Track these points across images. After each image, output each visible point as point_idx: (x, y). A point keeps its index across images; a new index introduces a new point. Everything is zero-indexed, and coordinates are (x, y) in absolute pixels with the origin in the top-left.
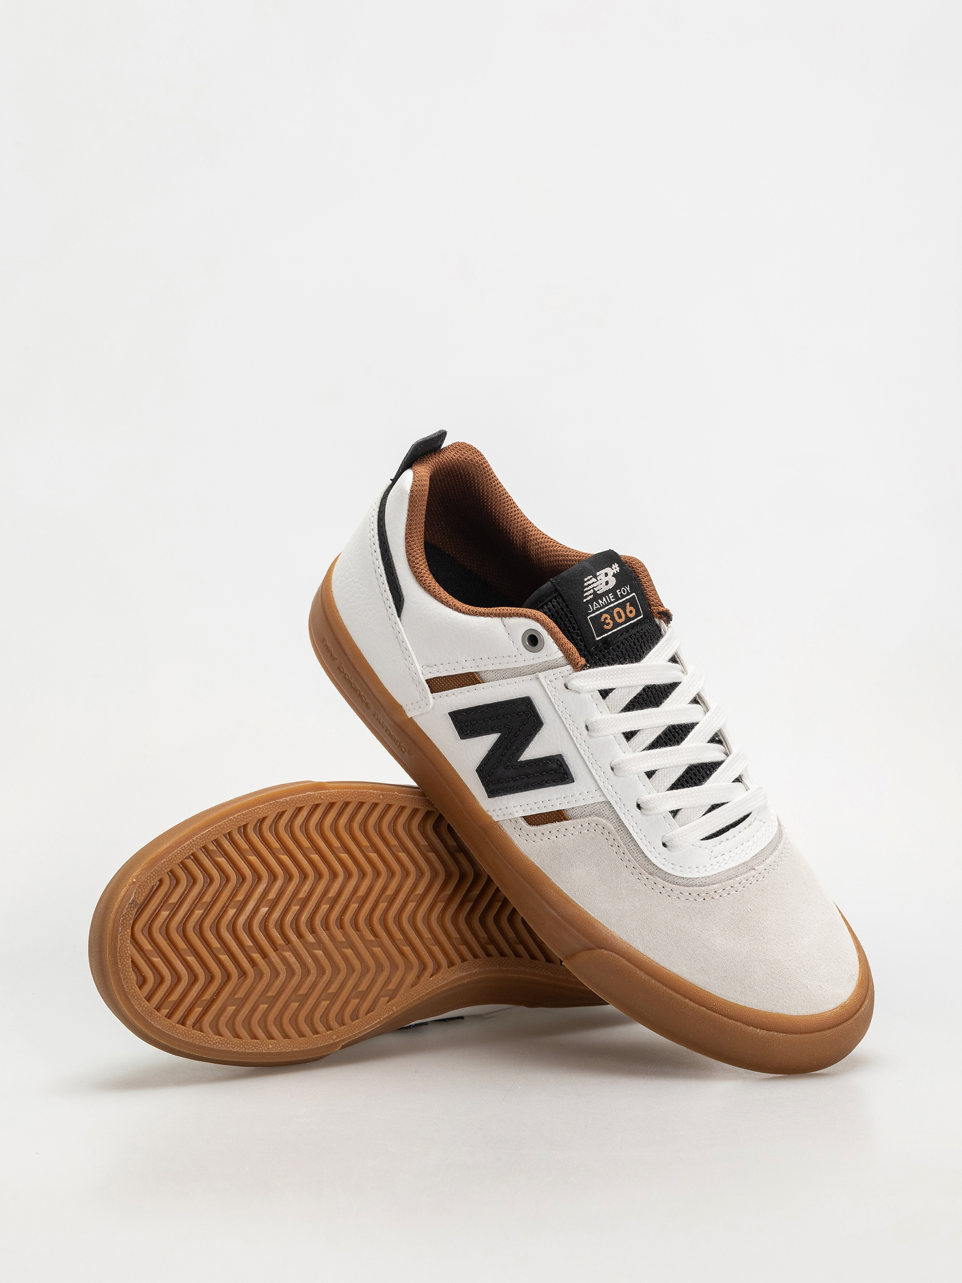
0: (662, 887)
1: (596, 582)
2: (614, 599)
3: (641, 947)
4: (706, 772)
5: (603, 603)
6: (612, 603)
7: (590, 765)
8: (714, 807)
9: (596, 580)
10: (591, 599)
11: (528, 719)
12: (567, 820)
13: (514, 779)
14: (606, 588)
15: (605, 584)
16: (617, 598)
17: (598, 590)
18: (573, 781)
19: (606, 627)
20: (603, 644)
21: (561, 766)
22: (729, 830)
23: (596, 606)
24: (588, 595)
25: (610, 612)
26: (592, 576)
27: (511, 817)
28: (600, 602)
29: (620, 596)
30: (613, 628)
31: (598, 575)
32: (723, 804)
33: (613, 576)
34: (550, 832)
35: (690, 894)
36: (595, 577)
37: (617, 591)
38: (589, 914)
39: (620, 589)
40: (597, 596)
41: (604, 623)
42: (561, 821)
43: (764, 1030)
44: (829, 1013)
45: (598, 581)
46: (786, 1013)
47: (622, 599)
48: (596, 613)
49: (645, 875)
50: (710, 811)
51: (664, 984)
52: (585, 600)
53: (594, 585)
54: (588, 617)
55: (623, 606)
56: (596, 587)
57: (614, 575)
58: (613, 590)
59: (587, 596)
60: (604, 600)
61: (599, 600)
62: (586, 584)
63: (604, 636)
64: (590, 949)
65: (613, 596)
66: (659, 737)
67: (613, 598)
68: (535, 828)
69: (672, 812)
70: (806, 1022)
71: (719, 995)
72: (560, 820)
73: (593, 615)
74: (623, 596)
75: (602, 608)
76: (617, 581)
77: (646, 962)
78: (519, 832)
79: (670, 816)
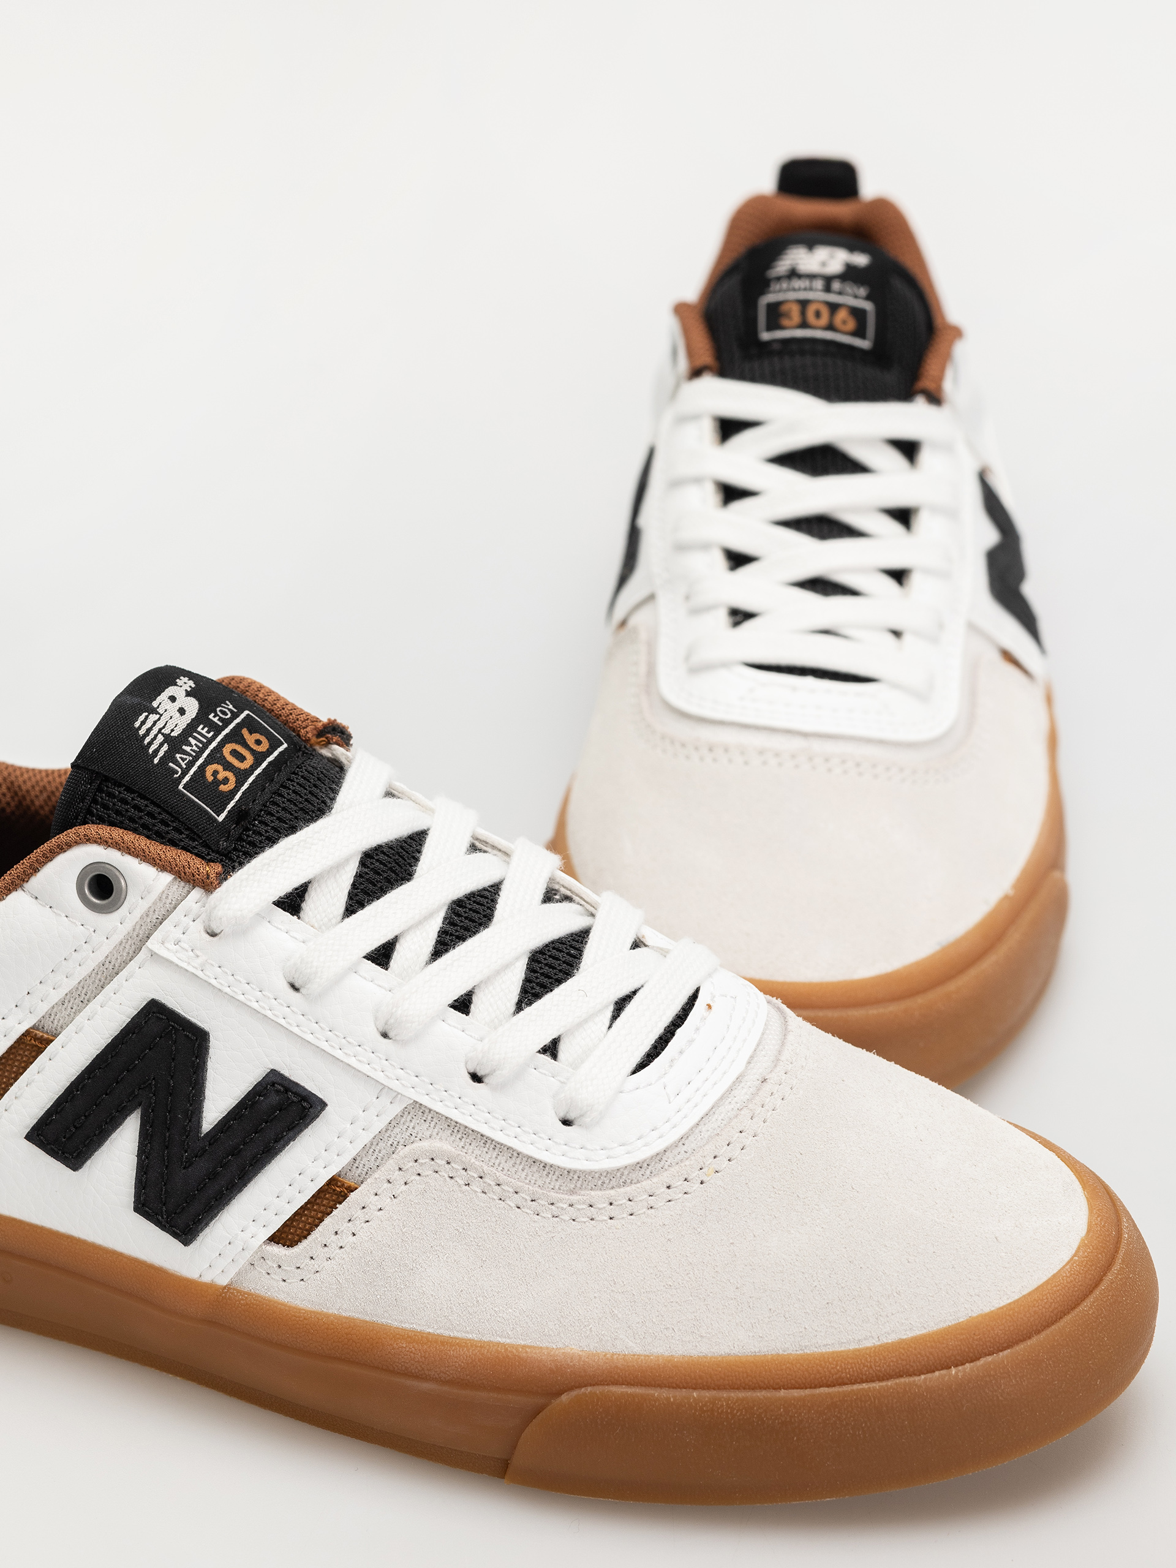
0: (606, 1205)
1: (159, 719)
2: (212, 733)
3: (631, 1344)
4: (569, 954)
5: (195, 748)
6: (210, 741)
7: (338, 1054)
8: (620, 1005)
9: (158, 716)
10: (166, 752)
11: (175, 1042)
12: (356, 1189)
13: (213, 1176)
14: (183, 722)
15: (178, 714)
16: (218, 730)
17: (172, 730)
18: (323, 1105)
19: (223, 788)
20: (237, 824)
21: (287, 1090)
22: (673, 1035)
23: (183, 760)
24: (158, 748)
25: (216, 757)
26: (147, 714)
27: (248, 1255)
28: (188, 749)
29: (221, 724)
30: (239, 783)
31: (155, 706)
32: (635, 993)
33: (186, 696)
34: (336, 1233)
35: (668, 1187)
36: (154, 711)
37: (211, 716)
38: (499, 1344)
39: (215, 712)
40: (176, 743)
41: (217, 783)
42: (345, 1197)
43: (963, 1364)
44: (1068, 1267)
45: (161, 715)
46: (987, 1310)
47: (226, 727)
48: (192, 772)
49: (561, 1200)
50: (615, 1016)
51: (718, 1388)
52: (156, 761)
53: (160, 725)
54: (181, 787)
55: (235, 736)
56: (164, 727)
57: (188, 694)
58: (201, 718)
59: (156, 751)
60: (193, 742)
61: (184, 747)
62: (142, 732)
63: (229, 807)
64: (537, 1411)
65: (206, 729)
66: (443, 933)
67: (208, 732)
68: (304, 1244)
69: (544, 1050)
70: (1034, 1306)
71: (838, 1348)
72: (342, 1197)
73: (187, 778)
74: (226, 723)
75: (196, 759)
76: (198, 700)
77: (659, 1365)
78: (278, 1276)
79: (546, 1059)
